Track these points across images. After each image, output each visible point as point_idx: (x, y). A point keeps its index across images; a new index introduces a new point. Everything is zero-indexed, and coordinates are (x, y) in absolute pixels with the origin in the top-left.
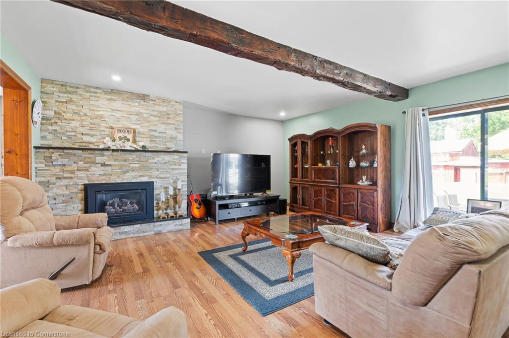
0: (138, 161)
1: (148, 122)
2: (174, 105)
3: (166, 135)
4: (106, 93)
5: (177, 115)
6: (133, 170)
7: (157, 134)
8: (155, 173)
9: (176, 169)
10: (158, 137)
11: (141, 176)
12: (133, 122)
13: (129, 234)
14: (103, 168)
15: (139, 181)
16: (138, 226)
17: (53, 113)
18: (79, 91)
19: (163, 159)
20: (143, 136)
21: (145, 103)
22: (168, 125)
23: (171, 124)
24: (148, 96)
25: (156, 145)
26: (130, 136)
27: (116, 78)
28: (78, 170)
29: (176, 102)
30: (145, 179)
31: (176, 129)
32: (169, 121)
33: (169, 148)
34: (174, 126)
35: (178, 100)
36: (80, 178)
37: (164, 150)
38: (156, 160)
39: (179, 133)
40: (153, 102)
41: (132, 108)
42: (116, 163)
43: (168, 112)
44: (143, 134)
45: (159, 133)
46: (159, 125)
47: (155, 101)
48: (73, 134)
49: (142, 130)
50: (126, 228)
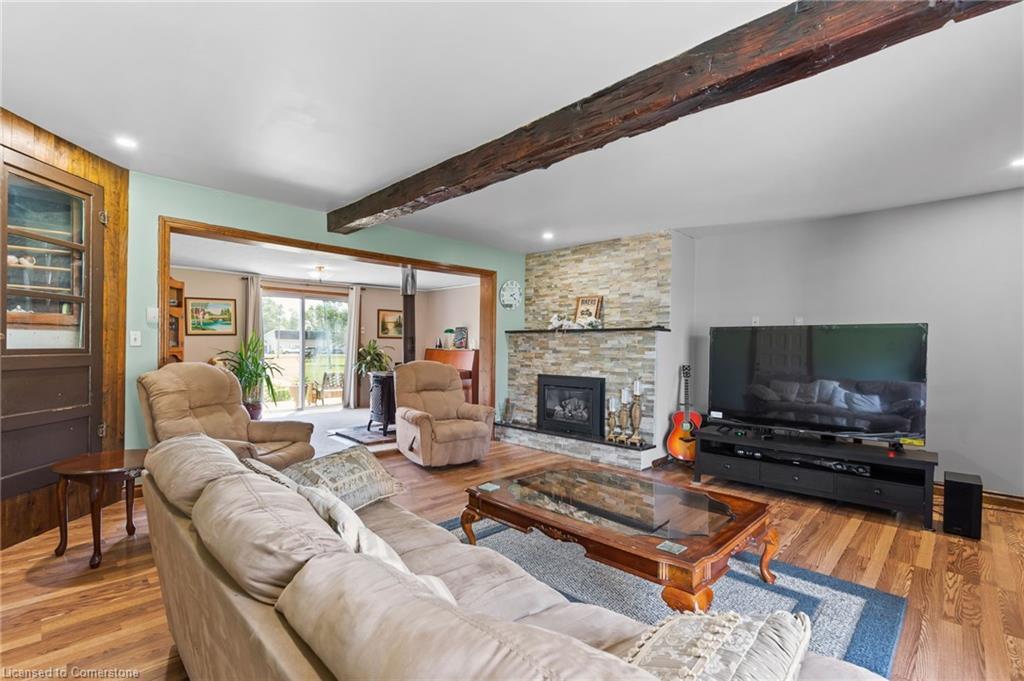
0: (588, 345)
1: (619, 282)
2: (657, 243)
3: (642, 300)
4: (574, 252)
5: (660, 260)
6: (582, 359)
7: (630, 300)
8: (608, 365)
9: (636, 360)
10: (631, 305)
11: (591, 369)
12: (601, 286)
13: (564, 449)
14: (554, 355)
15: (589, 375)
16: (573, 441)
17: (533, 291)
18: (552, 259)
19: (620, 343)
20: (612, 306)
21: (617, 253)
22: (646, 281)
23: (650, 279)
24: (619, 240)
25: (628, 318)
26: (593, 309)
27: (548, 236)
28: (536, 357)
29: (661, 236)
30: (595, 374)
31: (659, 285)
32: (649, 274)
33: (646, 323)
34: (656, 281)
35: (662, 232)
36: (536, 367)
37: (640, 327)
38: (610, 343)
39: (665, 292)
40: (626, 248)
41: (601, 265)
42: (566, 349)
43: (646, 259)
44: (612, 303)
45: (634, 297)
46: (634, 284)
47: (628, 245)
48: (546, 312)
49: (611, 297)
50: (562, 441)
